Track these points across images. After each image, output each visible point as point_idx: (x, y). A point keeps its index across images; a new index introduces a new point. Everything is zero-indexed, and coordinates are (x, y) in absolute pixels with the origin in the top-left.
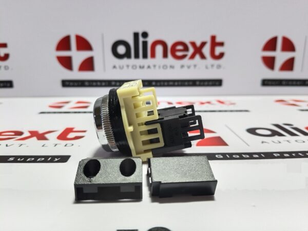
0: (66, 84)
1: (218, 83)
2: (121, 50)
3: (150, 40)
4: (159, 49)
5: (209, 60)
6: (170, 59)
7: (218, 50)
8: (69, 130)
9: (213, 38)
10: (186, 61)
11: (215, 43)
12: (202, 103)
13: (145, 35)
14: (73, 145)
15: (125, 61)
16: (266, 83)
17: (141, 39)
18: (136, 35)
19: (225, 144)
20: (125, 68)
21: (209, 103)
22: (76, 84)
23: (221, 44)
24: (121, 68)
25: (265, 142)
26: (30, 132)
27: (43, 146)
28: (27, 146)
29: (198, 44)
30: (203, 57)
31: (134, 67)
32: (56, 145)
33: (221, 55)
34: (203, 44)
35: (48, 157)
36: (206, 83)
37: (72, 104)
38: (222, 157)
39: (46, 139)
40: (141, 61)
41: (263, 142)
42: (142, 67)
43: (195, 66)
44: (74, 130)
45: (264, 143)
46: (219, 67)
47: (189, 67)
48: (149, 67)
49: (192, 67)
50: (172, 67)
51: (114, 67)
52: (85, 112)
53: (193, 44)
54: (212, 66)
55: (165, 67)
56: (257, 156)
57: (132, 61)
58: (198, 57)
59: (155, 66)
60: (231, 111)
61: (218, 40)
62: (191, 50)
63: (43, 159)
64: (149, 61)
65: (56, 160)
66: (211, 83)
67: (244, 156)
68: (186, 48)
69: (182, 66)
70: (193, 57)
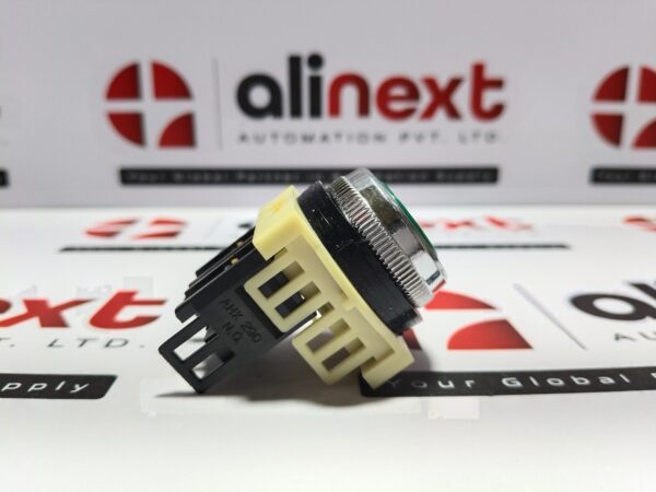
0: (130, 177)
1: (488, 175)
2: (260, 96)
3: (328, 74)
4: (349, 95)
5: (469, 122)
6: (376, 120)
7: (490, 98)
8: (124, 299)
9: (478, 69)
10: (413, 124)
11: (482, 81)
12: (452, 226)
13: (316, 61)
14: (126, 342)
15: (269, 124)
16: (602, 176)
17: (306, 72)
18: (294, 63)
19: (521, 343)
20: (268, 139)
21: (468, 224)
22: (153, 177)
23: (497, 84)
24: (259, 139)
25: (624, 337)
26: (28, 303)
27: (51, 345)
28: (12, 346)
29: (443, 82)
30: (453, 113)
31: (290, 138)
32: (84, 342)
33: (497, 111)
34: (455, 83)
35: (58, 378)
36: (460, 176)
37: (143, 227)
38: (518, 384)
39: (61, 323)
40: (306, 124)
41: (617, 338)
42: (308, 138)
43: (434, 135)
44: (138, 297)
45: (622, 341)
46: (492, 137)
47: (420, 138)
48: (325, 138)
49: (428, 139)
50: (379, 138)
51: (243, 138)
52: (169, 249)
53: (431, 83)
54: (476, 135)
55: (363, 138)
56: (610, 381)
57: (286, 124)
58: (441, 114)
59: (338, 136)
60: (526, 247)
61: (491, 73)
62: (426, 98)
63: (44, 385)
64: (326, 124)
65: (78, 388)
66: (471, 176)
67: (576, 380)
68: (413, 94)
69: (404, 137)
70: (429, 113)
